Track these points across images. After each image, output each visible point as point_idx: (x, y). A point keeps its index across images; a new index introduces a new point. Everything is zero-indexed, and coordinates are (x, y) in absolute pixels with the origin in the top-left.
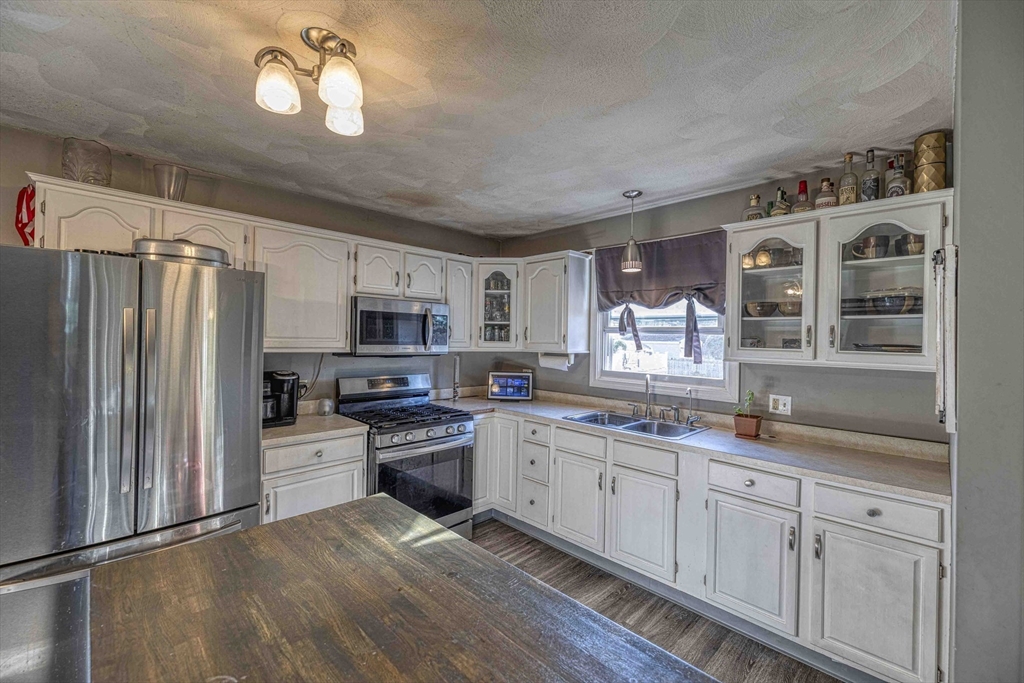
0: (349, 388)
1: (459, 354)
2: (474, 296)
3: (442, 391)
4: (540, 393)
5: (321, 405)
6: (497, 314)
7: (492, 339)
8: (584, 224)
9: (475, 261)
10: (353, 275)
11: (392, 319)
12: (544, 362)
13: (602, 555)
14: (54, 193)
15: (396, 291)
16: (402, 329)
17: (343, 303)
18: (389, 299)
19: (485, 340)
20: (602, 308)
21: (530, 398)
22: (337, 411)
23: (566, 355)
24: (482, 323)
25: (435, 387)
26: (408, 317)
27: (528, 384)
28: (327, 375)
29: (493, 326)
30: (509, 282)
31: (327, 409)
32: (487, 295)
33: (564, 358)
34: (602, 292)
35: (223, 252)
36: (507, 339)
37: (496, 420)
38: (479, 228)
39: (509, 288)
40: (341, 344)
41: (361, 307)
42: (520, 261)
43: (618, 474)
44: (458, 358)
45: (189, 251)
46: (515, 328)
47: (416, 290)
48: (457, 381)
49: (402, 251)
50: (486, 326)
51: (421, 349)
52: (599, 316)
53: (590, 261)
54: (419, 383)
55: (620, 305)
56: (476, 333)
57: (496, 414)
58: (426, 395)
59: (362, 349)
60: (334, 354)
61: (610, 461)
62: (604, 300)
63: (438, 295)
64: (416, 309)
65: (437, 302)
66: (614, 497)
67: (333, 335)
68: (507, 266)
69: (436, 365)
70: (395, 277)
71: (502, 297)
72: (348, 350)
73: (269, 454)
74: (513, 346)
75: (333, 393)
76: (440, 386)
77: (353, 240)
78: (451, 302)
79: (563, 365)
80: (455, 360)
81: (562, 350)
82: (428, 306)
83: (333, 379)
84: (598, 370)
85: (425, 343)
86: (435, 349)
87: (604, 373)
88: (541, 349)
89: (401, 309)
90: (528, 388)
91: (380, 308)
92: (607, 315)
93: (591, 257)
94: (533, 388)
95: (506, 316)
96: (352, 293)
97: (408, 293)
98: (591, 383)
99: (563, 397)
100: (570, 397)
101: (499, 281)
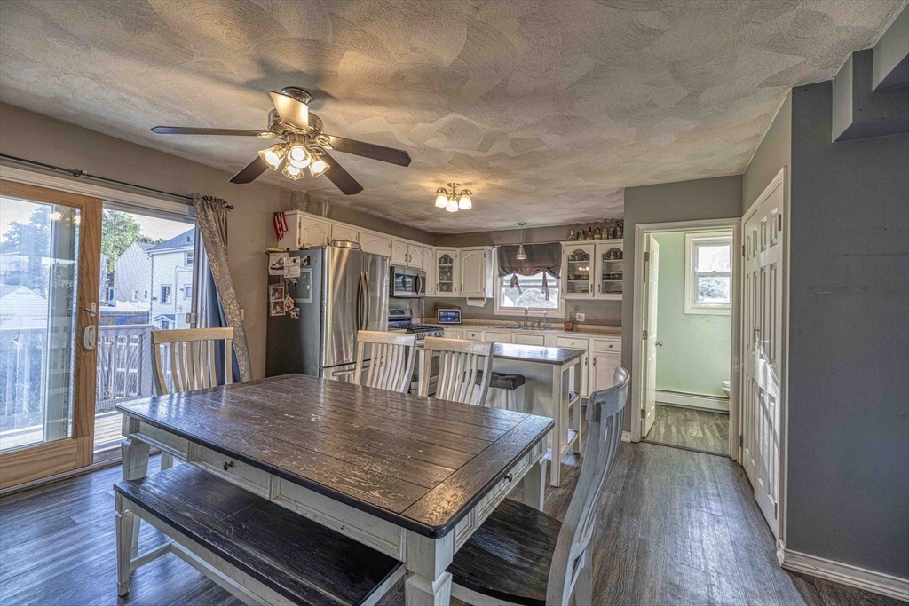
2: (434, 267)
4: (465, 320)
6: (446, 277)
7: (443, 290)
9: (436, 248)
10: (390, 255)
12: (469, 303)
14: (304, 219)
15: (405, 264)
16: (407, 283)
18: (403, 268)
19: (439, 291)
20: (500, 275)
21: (459, 322)
23: (482, 299)
24: (438, 282)
26: (410, 277)
27: (459, 315)
29: (443, 284)
30: (452, 260)
32: (440, 267)
33: (481, 301)
34: (501, 267)
36: (451, 291)
39: (452, 264)
41: (396, 271)
42: (458, 249)
44: (428, 301)
45: (348, 245)
46: (455, 285)
47: (413, 263)
48: (424, 313)
49: (407, 243)
50: (440, 283)
51: (415, 294)
52: (499, 279)
53: (495, 251)
55: (511, 273)
56: (435, 287)
59: (396, 293)
62: (502, 271)
63: (422, 267)
64: (413, 273)
65: (421, 270)
68: (453, 252)
70: (405, 257)
71: (449, 268)
74: (453, 294)
77: (390, 237)
79: (481, 304)
80: (420, 302)
81: (479, 296)
82: (418, 272)
84: (498, 306)
85: (416, 291)
87: (501, 308)
88: (467, 296)
89: (407, 273)
90: (459, 317)
91: (402, 273)
92: (503, 279)
93: (495, 249)
94: (462, 317)
95: (450, 279)
96: (391, 264)
97: (410, 265)
98: (495, 313)
99: (477, 321)
100: (482, 321)
101: (446, 259)
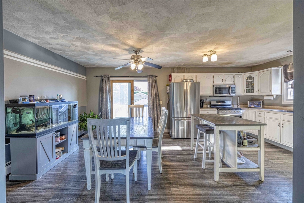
0: (212, 103)
1: (239, 96)
2: (243, 82)
3: (234, 105)
4: (265, 106)
5: (207, 106)
6: (250, 86)
7: (249, 92)
8: (279, 59)
9: (243, 74)
10: (213, 81)
11: (221, 89)
12: (265, 98)
13: (280, 143)
14: (174, 75)
15: (222, 83)
16: (223, 91)
17: (211, 86)
18: (220, 85)
19: (246, 92)
20: (285, 82)
21: (261, 107)
22: (210, 107)
23: (273, 95)
24: (245, 89)
25: (233, 104)
26: (225, 88)
27: (261, 104)
28: (208, 100)
29: (249, 89)
30: (253, 78)
31: (208, 106)
32: (246, 82)
33: (272, 96)
34: (285, 77)
35: (193, 80)
36: (253, 92)
37: (249, 112)
38: (244, 65)
39: (253, 79)
40: (211, 94)
41: (215, 87)
42: (257, 72)
43: (284, 123)
44: (239, 97)
45: (189, 80)
46: (256, 89)
47: (227, 82)
48: (238, 102)
49: (223, 75)
50: (247, 89)
51: (228, 95)
52: (285, 84)
53: (282, 69)
54: (229, 102)
55: (291, 80)
56: (243, 91)
57: (249, 110)
58: (230, 105)
59: (215, 95)
60: (209, 96)
61: (282, 120)
62: (286, 80)
63: (233, 83)
64: (227, 86)
65: (232, 84)
66: (283, 128)
67: (209, 92)
68: (253, 74)
69: (233, 99)
70: (222, 80)
71: (252, 82)
72: (212, 95)
73: (201, 111)
74: (255, 94)
75: (209, 104)
76: (234, 104)
77: (213, 74)
78: (236, 85)
79: (272, 98)
80: (238, 98)
81: (270, 93)
82: (230, 86)
83: (209, 101)
84: (285, 99)
85: (229, 94)
86: (232, 95)
87: (287, 100)
88: (264, 94)
89: (223, 87)
90: (261, 105)
91: (218, 87)
92: (288, 84)
93: (281, 68)
94: (262, 105)
95: (253, 86)
96: (213, 84)
97: (225, 83)
98: (282, 103)
99: (272, 107)
100: (275, 107)
101: (250, 77)
